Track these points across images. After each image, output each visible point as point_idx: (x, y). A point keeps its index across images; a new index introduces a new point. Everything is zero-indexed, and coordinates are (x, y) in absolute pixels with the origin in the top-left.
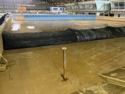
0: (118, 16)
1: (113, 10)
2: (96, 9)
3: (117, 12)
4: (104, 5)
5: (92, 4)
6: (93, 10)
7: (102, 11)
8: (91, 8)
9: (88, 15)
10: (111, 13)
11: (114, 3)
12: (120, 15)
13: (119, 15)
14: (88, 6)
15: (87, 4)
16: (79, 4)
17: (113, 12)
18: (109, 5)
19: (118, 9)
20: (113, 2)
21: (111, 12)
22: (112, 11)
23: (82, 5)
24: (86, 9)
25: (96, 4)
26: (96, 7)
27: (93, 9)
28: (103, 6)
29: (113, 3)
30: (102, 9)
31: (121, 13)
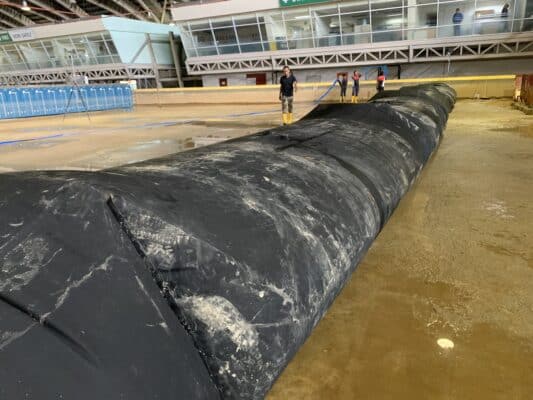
0: (218, 84)
1: (194, 59)
2: (118, 60)
3: (216, 68)
4: (149, 41)
5: (90, 39)
6: (103, 68)
7: (149, 70)
8: (90, 54)
9: (87, 88)
10: (190, 72)
11: (193, 27)
12: (225, 80)
13: (221, 80)
14: (69, 49)
15: (64, 40)
16: (14, 40)
17: (196, 69)
18: (169, 42)
19: (214, 53)
20: (189, 24)
21: (188, 68)
22: (191, 66)
23: (35, 44)
24: (64, 61)
25: (108, 37)
26: (113, 49)
27: (101, 61)
28: (147, 46)
29: (186, 28)
30: (145, 60)
31: (230, 70)
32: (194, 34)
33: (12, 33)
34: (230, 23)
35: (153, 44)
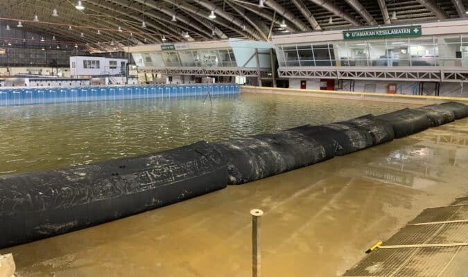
0: (300, 86)
1: (284, 68)
2: (235, 65)
3: (298, 74)
4: (257, 53)
5: (220, 51)
6: (225, 69)
7: (254, 72)
8: (219, 60)
10: (281, 76)
11: (285, 48)
12: (305, 82)
13: (302, 82)
14: (207, 56)
15: (205, 50)
16: (176, 49)
17: (284, 74)
18: (269, 54)
19: (297, 65)
20: (282, 46)
21: (279, 74)
22: (281, 72)
23: (188, 52)
24: (203, 63)
25: (231, 51)
26: (233, 57)
27: (225, 65)
28: (255, 57)
29: (280, 48)
30: (252, 65)
31: (307, 77)
32: (285, 52)
33: (176, 45)
34: (310, 47)
35: (259, 55)
